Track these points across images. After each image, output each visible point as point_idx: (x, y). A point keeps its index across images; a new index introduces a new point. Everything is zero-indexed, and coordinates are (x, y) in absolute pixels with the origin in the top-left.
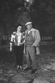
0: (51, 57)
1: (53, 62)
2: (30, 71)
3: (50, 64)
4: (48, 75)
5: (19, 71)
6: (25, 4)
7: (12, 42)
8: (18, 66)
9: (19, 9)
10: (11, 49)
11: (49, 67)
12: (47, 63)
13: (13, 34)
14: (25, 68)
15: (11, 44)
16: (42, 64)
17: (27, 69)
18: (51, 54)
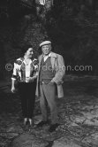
0: (85, 102)
1: (86, 111)
2: (46, 127)
3: (82, 115)
4: (79, 133)
5: (26, 127)
7: (14, 77)
10: (13, 88)
11: (79, 120)
12: (77, 113)
13: (17, 62)
14: (37, 123)
15: (13, 79)
16: (68, 114)
17: (41, 125)
18: (82, 96)
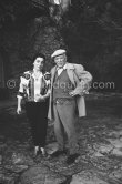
0: (111, 127)
1: (113, 137)
2: (63, 158)
3: (108, 143)
4: (104, 166)
5: (38, 158)
6: (52, 9)
8: (37, 148)
9: (38, 19)
11: (104, 149)
12: (102, 140)
13: (24, 76)
14: (52, 152)
16: (91, 141)
18: (109, 119)
